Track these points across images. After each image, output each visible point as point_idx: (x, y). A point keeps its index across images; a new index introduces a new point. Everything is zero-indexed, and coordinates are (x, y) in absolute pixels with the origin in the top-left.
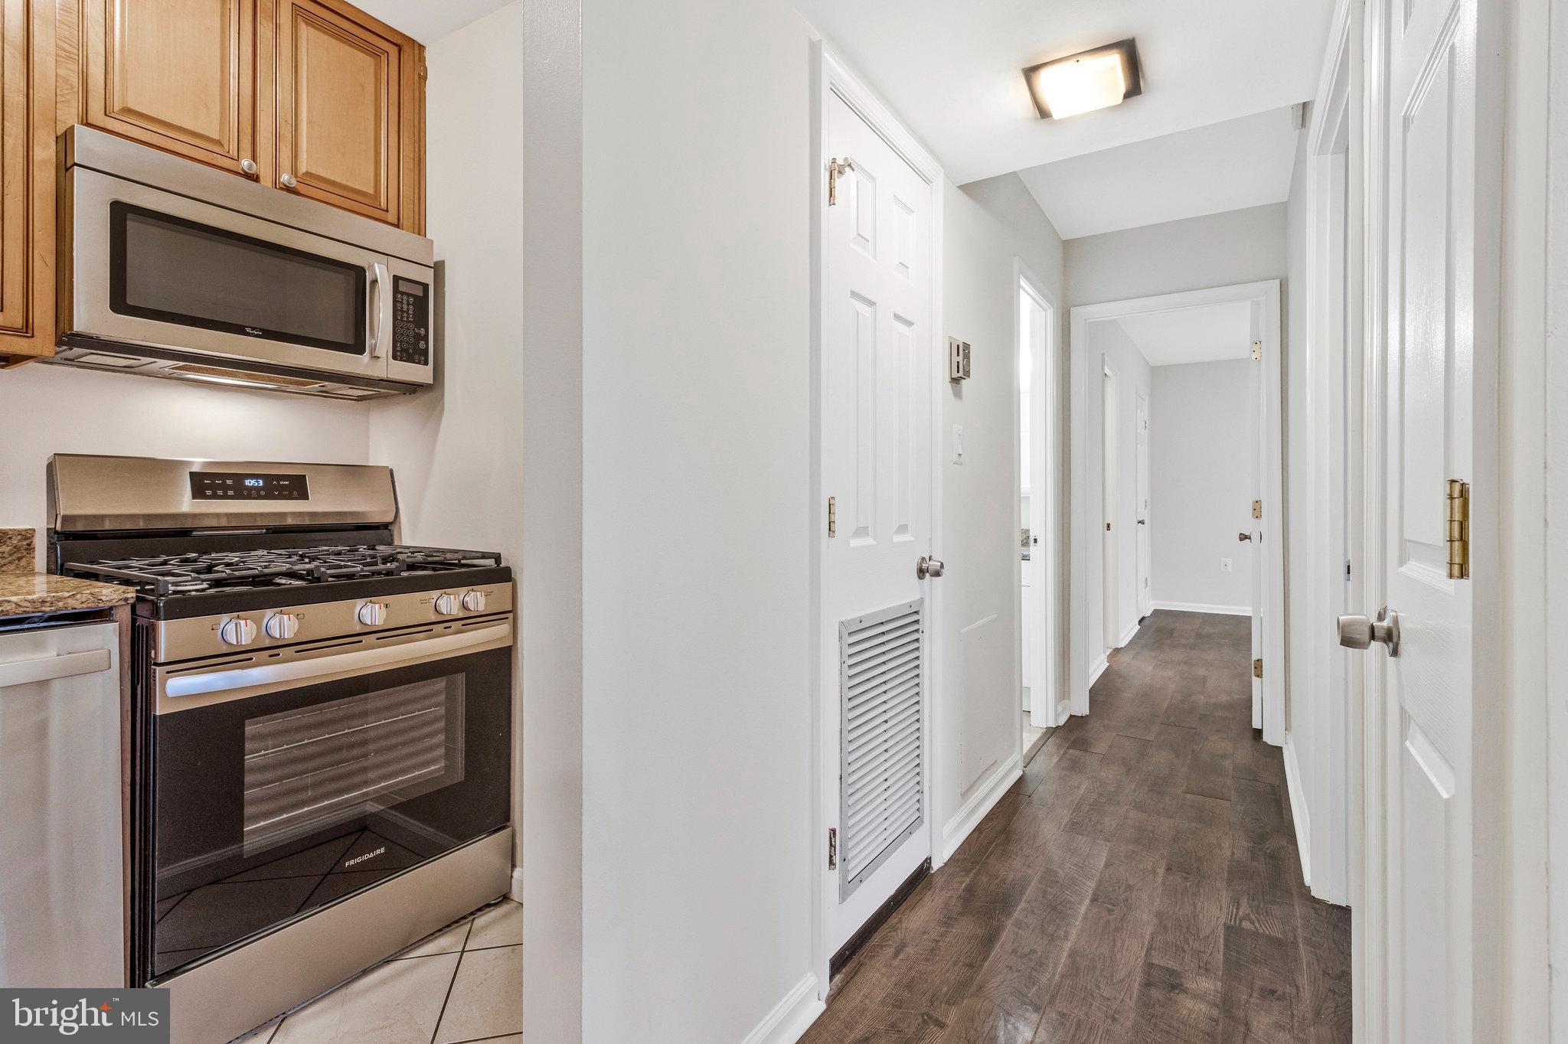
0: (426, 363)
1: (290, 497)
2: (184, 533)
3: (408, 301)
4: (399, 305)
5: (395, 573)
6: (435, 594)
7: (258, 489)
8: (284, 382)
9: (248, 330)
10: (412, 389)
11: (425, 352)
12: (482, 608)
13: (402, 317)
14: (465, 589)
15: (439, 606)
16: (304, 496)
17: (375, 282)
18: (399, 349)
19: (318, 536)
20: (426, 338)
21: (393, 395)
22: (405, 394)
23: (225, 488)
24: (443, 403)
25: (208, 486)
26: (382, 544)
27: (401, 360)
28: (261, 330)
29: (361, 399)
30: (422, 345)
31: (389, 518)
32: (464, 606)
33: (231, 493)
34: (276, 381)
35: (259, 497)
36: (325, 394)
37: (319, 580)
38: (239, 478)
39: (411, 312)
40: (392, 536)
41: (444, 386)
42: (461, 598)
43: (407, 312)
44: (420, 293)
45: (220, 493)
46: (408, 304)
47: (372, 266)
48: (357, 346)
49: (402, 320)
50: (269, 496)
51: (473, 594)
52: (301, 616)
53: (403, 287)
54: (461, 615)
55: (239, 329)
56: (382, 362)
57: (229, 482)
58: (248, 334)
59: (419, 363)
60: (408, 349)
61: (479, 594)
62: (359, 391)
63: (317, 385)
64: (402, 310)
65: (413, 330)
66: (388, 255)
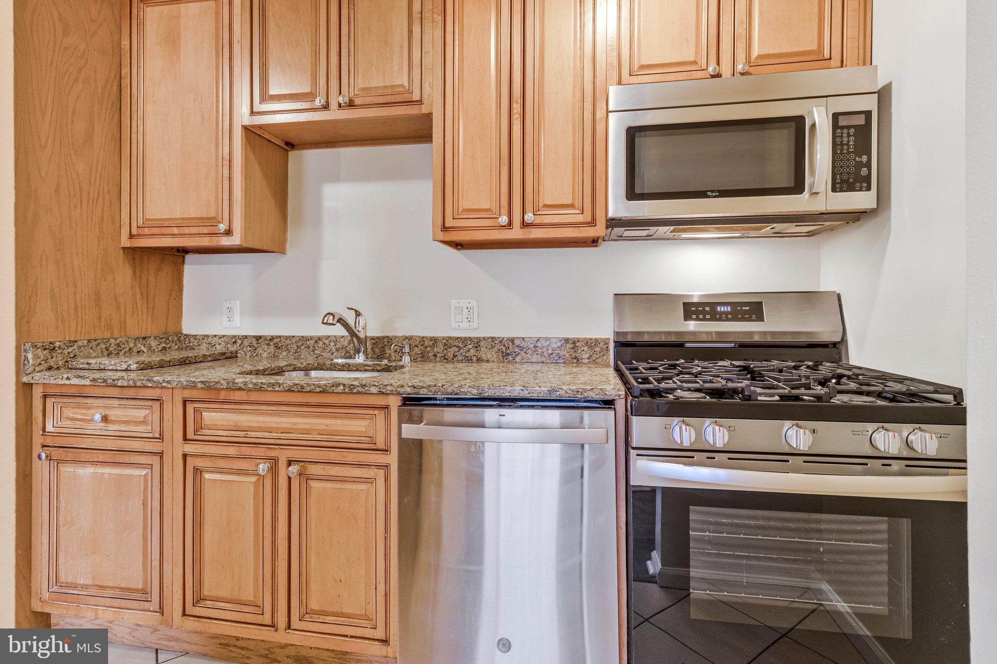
0: (869, 189)
1: (750, 320)
2: (681, 345)
3: (848, 133)
4: (838, 140)
5: (824, 399)
6: (870, 427)
7: (727, 313)
8: (743, 230)
9: (709, 193)
10: (856, 217)
11: (868, 179)
12: (932, 452)
13: (842, 150)
14: (910, 427)
15: (875, 440)
16: (760, 318)
17: (813, 126)
18: (838, 181)
19: (773, 350)
20: (868, 165)
21: (838, 226)
22: (848, 223)
23: (704, 313)
24: (890, 225)
25: (694, 313)
26: (828, 362)
27: (841, 191)
28: (718, 191)
29: (810, 234)
30: (864, 171)
31: (837, 338)
32: (908, 444)
33: (708, 317)
34: (739, 230)
35: (727, 320)
36: (779, 235)
37: (749, 398)
38: (713, 305)
39: (851, 143)
40: (840, 353)
41: (890, 208)
42: (905, 434)
43: (848, 144)
44: (860, 120)
45: (701, 317)
46: (849, 135)
47: (812, 112)
48: (798, 187)
49: (842, 153)
50: (735, 319)
51: (919, 433)
52: (732, 429)
53: (843, 121)
54: (905, 454)
55: (702, 194)
56: (821, 197)
57: (707, 309)
58: (709, 197)
59: (861, 190)
60: (849, 179)
61: (928, 435)
62: (804, 227)
63: (769, 228)
64: (842, 144)
65: (855, 160)
66: (827, 96)
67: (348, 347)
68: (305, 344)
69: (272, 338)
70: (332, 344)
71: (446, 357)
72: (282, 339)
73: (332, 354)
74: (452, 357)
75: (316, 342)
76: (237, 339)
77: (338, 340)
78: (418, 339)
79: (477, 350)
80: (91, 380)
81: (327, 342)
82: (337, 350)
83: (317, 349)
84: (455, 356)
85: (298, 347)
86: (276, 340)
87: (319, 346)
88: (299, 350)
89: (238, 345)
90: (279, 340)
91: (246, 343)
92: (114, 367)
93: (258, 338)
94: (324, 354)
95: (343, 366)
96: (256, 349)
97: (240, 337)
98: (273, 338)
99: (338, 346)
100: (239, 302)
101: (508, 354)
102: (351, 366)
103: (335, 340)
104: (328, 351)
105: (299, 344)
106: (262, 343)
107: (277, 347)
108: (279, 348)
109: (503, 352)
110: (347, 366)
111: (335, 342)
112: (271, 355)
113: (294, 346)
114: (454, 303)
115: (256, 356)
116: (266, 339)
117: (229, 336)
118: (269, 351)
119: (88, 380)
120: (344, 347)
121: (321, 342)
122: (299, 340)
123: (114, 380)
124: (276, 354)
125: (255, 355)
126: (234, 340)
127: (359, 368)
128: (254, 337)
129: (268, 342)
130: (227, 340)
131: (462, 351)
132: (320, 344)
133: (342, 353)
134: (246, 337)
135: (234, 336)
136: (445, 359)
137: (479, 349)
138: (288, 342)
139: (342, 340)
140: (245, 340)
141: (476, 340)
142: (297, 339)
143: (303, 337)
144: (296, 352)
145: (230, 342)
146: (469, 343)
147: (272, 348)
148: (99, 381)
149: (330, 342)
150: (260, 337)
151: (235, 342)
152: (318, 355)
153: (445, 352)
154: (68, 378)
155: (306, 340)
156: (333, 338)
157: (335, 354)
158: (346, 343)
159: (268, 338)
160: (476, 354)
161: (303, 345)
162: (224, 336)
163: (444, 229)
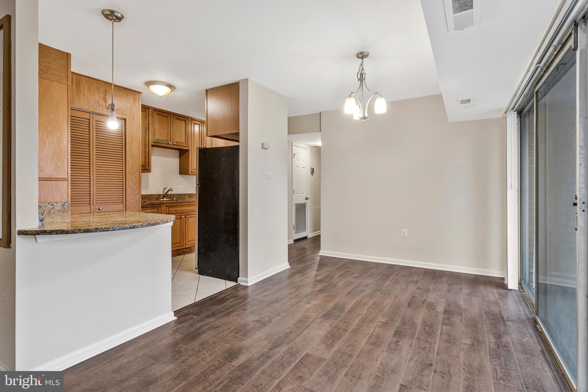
114: (179, 186)
163: (191, 172)
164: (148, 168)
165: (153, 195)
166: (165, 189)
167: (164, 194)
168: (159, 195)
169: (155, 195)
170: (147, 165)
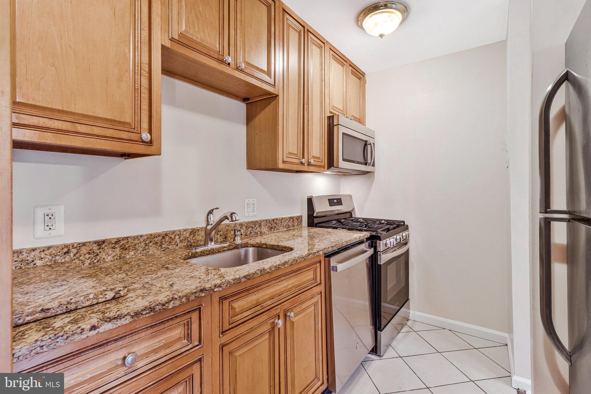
16: (342, 204)
28: (356, 161)
31: (352, 209)
40: (352, 214)
47: (369, 141)
67: (190, 238)
68: (153, 241)
69: (118, 241)
70: (177, 237)
71: (247, 234)
72: (129, 240)
73: (177, 245)
74: (249, 233)
75: (163, 237)
76: (71, 248)
77: (182, 234)
78: (233, 225)
79: (260, 228)
80: (132, 317)
81: (173, 236)
82: (181, 241)
83: (164, 243)
84: (251, 233)
85: (146, 245)
86: (122, 242)
87: (166, 240)
88: (147, 247)
89: (72, 255)
90: (126, 241)
91: (84, 250)
92: (94, 301)
93: (100, 243)
94: (170, 247)
95: (210, 251)
96: (97, 255)
97: (75, 246)
98: (120, 241)
99: (182, 238)
100: (63, 207)
101: (272, 228)
102: (215, 250)
103: (179, 234)
104: (173, 243)
105: (147, 242)
106: (106, 248)
107: (124, 248)
108: (126, 249)
109: (270, 227)
110: (212, 250)
111: (180, 235)
112: (116, 257)
113: (142, 245)
114: (246, 201)
115: (98, 262)
116: (110, 243)
117: (57, 247)
118: (114, 254)
119: (128, 317)
120: (187, 238)
121: (167, 237)
122: (148, 238)
123: (164, 305)
124: (123, 255)
125: (95, 261)
126: (65, 250)
127: (220, 250)
128: (95, 242)
129: (113, 245)
130: (54, 252)
131: (254, 229)
132: (167, 238)
133: (185, 243)
134: (84, 244)
135: (66, 246)
136: (246, 235)
137: (261, 227)
138: (136, 241)
139: (185, 233)
140: (82, 248)
141: (260, 222)
142: (145, 238)
143: (151, 235)
144: (144, 249)
145: (59, 254)
146: (257, 224)
147: (118, 251)
148: (144, 312)
149: (175, 236)
150: (104, 242)
151: (68, 252)
152: (165, 248)
153: (246, 231)
154: (93, 328)
155: (154, 238)
156: (178, 232)
157: (179, 245)
158: (188, 235)
159: (113, 241)
160: (260, 230)
161: (151, 242)
162: (49, 248)
163: (284, 162)
164: (146, 136)
165: (174, 232)
166: (211, 212)
167: (209, 227)
168: (193, 232)
169: (180, 233)
170: (145, 125)
